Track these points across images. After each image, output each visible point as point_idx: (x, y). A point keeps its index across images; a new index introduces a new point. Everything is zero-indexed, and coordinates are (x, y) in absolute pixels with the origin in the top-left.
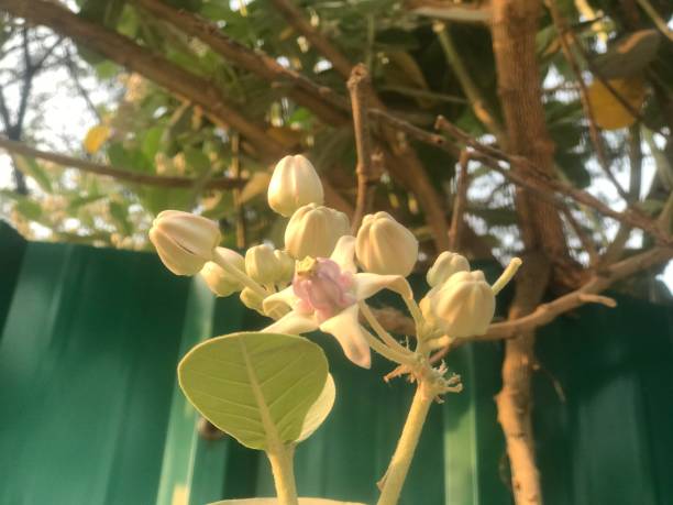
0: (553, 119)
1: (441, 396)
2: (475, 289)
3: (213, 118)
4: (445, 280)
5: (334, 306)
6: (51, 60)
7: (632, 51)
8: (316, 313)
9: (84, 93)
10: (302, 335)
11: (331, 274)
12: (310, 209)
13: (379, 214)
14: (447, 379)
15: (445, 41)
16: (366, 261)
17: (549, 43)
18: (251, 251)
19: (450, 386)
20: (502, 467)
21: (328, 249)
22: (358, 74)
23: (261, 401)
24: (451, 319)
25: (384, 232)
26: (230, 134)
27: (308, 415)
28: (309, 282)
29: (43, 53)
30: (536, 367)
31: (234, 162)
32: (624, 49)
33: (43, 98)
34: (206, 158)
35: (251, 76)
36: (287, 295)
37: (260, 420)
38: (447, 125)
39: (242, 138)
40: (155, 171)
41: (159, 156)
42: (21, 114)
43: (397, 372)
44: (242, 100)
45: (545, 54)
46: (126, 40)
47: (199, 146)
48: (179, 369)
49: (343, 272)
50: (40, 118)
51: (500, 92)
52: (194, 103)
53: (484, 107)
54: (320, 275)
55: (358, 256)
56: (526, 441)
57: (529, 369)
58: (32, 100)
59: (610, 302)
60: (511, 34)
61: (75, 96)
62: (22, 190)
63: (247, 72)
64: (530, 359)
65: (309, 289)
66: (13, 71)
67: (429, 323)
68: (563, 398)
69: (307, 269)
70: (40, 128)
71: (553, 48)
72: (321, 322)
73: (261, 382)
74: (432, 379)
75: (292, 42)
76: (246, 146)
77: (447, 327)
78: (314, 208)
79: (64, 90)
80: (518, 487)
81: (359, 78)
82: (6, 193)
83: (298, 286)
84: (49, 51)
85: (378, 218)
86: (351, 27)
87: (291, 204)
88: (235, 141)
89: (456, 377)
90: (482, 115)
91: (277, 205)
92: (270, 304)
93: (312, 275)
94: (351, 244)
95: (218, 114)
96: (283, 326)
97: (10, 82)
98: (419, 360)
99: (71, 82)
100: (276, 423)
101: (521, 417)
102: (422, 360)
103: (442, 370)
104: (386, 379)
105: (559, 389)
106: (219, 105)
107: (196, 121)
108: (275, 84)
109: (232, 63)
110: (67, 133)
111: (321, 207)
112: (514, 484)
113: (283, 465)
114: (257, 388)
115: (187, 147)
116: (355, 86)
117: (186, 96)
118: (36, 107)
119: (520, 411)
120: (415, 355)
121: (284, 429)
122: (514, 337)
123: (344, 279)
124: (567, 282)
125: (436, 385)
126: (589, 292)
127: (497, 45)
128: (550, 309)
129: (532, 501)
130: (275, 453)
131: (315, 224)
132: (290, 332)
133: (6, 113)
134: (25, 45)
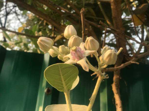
0: (124, 24)
1: (104, 79)
2: (113, 54)
3: (48, 23)
4: (105, 53)
5: (80, 58)
6: (12, 12)
7: (142, 8)
8: (76, 59)
9: (19, 19)
10: (73, 64)
11: (80, 50)
12: (74, 36)
13: (90, 37)
14: (105, 76)
15: (100, 6)
16: (87, 48)
17: (123, 7)
18: (60, 47)
19: (106, 77)
20: (113, 100)
21: (78, 45)
22: (82, 10)
23: (63, 80)
24: (107, 60)
25: (92, 41)
26: (52, 27)
27: (73, 84)
28: (75, 52)
29: (10, 11)
30: (121, 78)
31: (53, 33)
32: (140, 8)
33: (10, 20)
34: (46, 32)
35: (57, 14)
36: (69, 55)
37: (62, 85)
38: (102, 23)
39: (55, 28)
40: (35, 35)
41: (36, 32)
42: (5, 24)
43: (94, 74)
44: (55, 19)
45: (123, 9)
46: (29, 5)
47: (45, 30)
48: (44, 72)
49: (82, 50)
50: (9, 25)
51: (112, 17)
52: (44, 19)
53: (109, 21)
54: (77, 50)
55: (85, 47)
56: (118, 94)
57: (119, 78)
58: (7, 21)
59: (138, 63)
60: (115, 4)
61: (17, 20)
62: (5, 41)
63: (56, 13)
64: (119, 77)
65: (74, 54)
66: (3, 14)
67: (101, 62)
68: (126, 85)
69: (74, 49)
70: (9, 27)
71: (124, 8)
72: (77, 61)
73: (63, 75)
74: (102, 76)
75: (66, 6)
76: (56, 29)
77: (106, 63)
78: (75, 36)
79: (14, 19)
80: (117, 105)
81: (83, 11)
82: (1, 41)
83: (72, 53)
84: (11, 10)
85: (90, 38)
86: (79, 3)
87: (69, 36)
88: (53, 28)
89: (107, 75)
90: (108, 23)
91: (66, 36)
92: (65, 58)
93: (75, 50)
94: (84, 44)
95: (50, 22)
96: (68, 62)
97: (2, 17)
98: (99, 71)
99: (16, 17)
100: (66, 85)
101: (117, 89)
102: (100, 71)
103: (104, 74)
104: (91, 75)
105: (126, 83)
106: (50, 20)
107: (44, 24)
108: (62, 16)
109: (53, 11)
110: (15, 28)
111: (77, 36)
112: (116, 104)
113: (67, 95)
114: (62, 77)
115: (42, 30)
116: (82, 13)
117: (42, 18)
118: (8, 22)
119: (117, 88)
120: (98, 70)
121: (68, 87)
122: (116, 71)
123: (82, 52)
124: (127, 59)
125: (103, 77)
126: (133, 61)
127: (112, 7)
128: (124, 65)
129: (120, 107)
130: (66, 92)
131: (75, 39)
132: (70, 63)
133: (1, 24)
134: (6, 9)
